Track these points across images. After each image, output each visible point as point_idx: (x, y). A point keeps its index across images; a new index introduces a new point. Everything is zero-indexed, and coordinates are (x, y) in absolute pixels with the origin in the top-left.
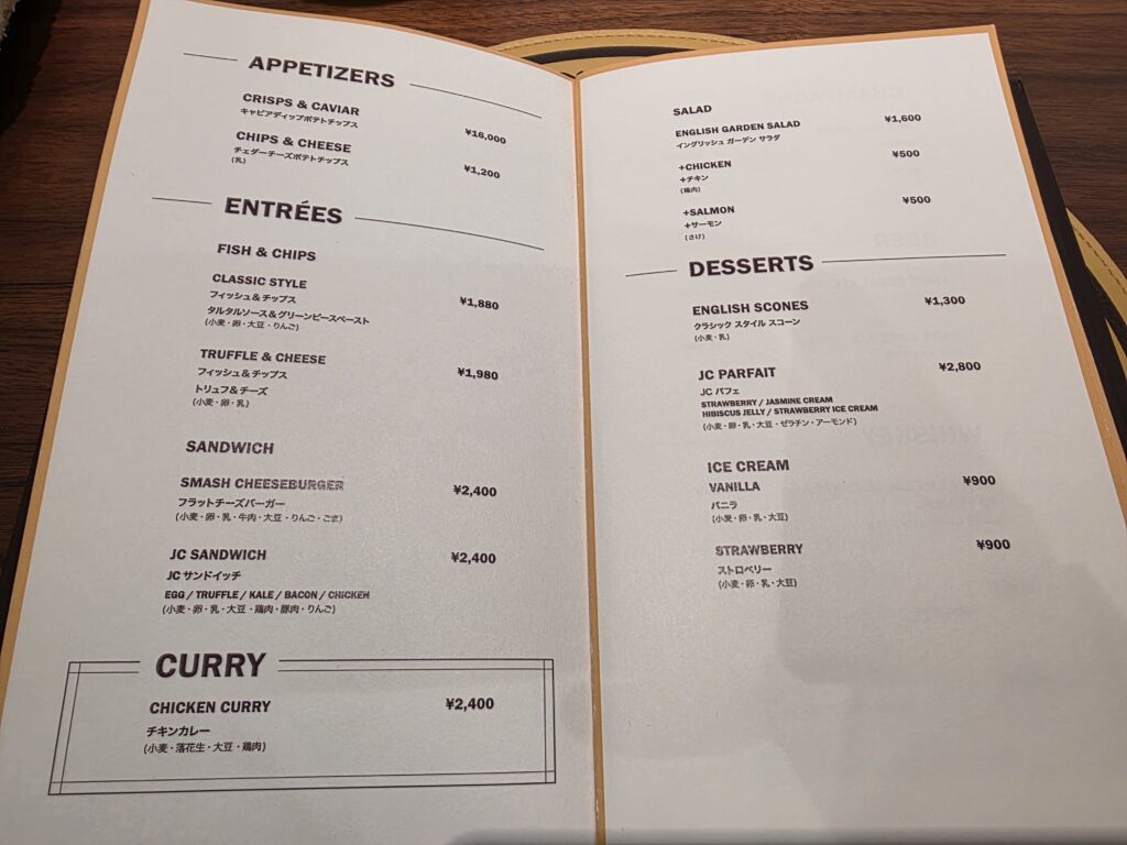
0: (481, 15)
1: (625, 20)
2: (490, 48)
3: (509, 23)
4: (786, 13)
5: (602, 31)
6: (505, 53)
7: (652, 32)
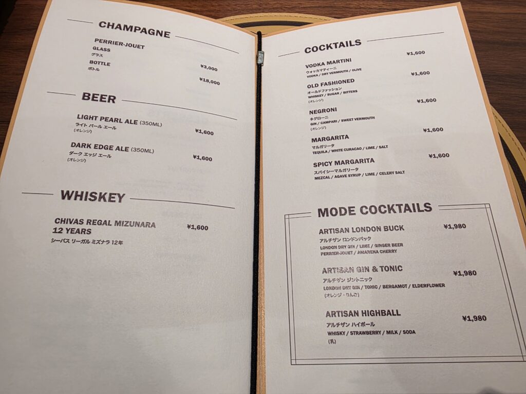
0: (217, 4)
2: (217, 20)
4: (361, 8)
5: (273, 13)
7: (296, 14)
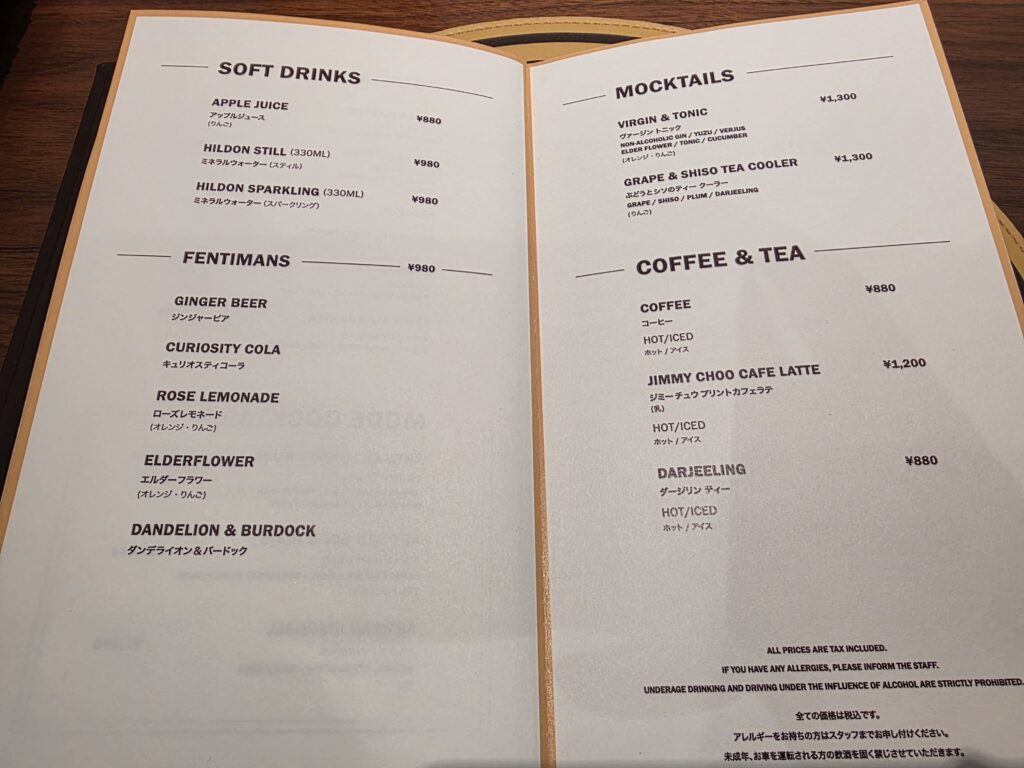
1: (563, 9)
3: (453, 10)
6: (452, 39)
